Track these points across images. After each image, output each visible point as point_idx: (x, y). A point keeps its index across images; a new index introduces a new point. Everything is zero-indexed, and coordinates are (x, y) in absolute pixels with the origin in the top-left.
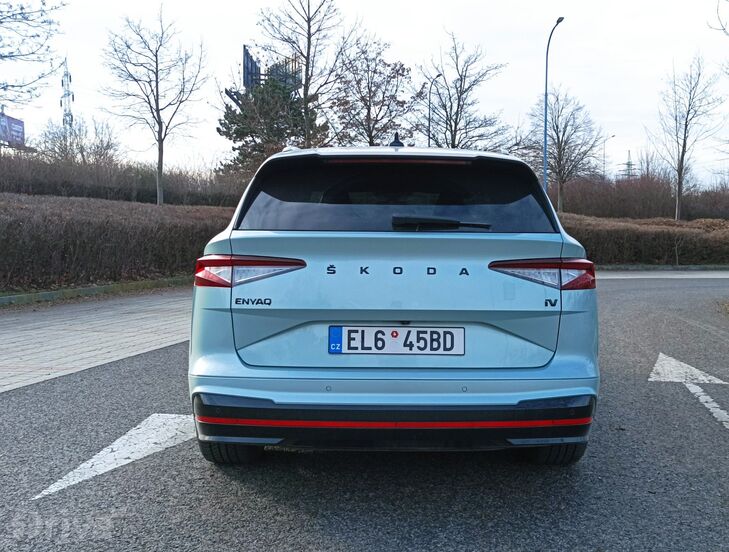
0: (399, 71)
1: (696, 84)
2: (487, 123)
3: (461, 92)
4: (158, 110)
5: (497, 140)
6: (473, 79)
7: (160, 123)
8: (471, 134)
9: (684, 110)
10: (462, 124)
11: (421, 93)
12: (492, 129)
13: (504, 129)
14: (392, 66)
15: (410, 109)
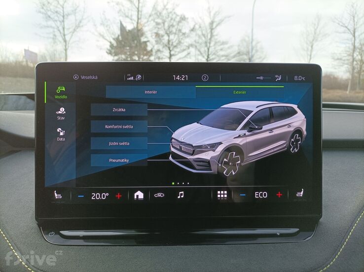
0: (183, 18)
1: (317, 27)
2: (223, 43)
3: (212, 29)
4: (64, 35)
5: (229, 51)
6: (218, 22)
7: (65, 41)
8: (217, 49)
9: (311, 39)
10: (212, 44)
11: (193, 28)
12: (226, 46)
13: (232, 47)
14: (180, 16)
15: (188, 36)
